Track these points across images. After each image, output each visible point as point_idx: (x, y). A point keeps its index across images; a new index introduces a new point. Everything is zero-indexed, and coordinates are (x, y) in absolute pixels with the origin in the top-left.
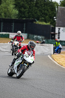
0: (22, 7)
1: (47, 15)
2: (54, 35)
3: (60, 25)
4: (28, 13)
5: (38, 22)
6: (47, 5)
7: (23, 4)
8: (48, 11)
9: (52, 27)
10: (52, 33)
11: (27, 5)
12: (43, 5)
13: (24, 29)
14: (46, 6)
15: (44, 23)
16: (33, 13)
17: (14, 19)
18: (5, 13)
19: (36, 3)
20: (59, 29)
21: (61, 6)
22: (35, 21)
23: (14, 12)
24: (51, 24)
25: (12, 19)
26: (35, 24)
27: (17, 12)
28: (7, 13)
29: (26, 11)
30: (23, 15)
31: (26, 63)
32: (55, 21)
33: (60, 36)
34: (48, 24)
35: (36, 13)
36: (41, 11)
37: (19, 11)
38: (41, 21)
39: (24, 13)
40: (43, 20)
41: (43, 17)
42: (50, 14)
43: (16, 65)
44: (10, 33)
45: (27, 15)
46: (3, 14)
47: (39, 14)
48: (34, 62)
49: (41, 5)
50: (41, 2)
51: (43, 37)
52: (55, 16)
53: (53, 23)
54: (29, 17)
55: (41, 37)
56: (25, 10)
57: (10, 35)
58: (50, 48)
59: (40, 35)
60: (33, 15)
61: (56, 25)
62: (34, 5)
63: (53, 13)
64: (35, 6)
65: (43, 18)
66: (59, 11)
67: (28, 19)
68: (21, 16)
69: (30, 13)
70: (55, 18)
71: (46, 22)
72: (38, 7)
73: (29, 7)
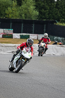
0: (43, 8)
4: (49, 14)
5: (58, 24)
7: (43, 5)
11: (47, 6)
12: (64, 7)
16: (54, 14)
17: (34, 20)
18: (25, 14)
19: (56, 5)
22: (56, 22)
23: (34, 13)
25: (33, 21)
27: (38, 13)
28: (28, 14)
29: (47, 12)
35: (56, 14)
36: (62, 12)
37: (39, 12)
38: (62, 22)
39: (44, 14)
44: (30, 35)
45: (47, 16)
46: (23, 15)
47: (59, 15)
49: (62, 7)
50: (61, 3)
51: (63, 39)
54: (49, 18)
55: (61, 39)
56: (45, 12)
57: (30, 36)
59: (60, 36)
60: (53, 17)
62: (55, 6)
64: (56, 7)
65: (63, 19)
67: (48, 20)
68: (41, 18)
72: (58, 8)
73: (50, 8)
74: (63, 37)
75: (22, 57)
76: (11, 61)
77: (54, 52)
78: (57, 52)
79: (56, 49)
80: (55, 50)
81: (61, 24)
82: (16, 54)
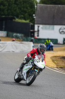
1: (26, 12)
2: (34, 32)
3: (39, 22)
4: (7, 10)
5: (17, 20)
6: (26, 2)
8: (27, 8)
9: (32, 25)
10: (32, 31)
11: (6, 2)
12: (22, 3)
13: (4, 27)
14: (25, 4)
15: (24, 21)
16: (13, 11)
20: (39, 27)
21: (40, 3)
22: (15, 19)
24: (30, 21)
26: (15, 21)
29: (6, 8)
30: (2, 13)
32: (34, 19)
33: (39, 34)
34: (28, 21)
35: (15, 10)
36: (20, 9)
38: (21, 18)
39: (3, 10)
40: (22, 18)
41: (22, 14)
42: (29, 12)
45: (6, 12)
47: (18, 12)
49: (20, 3)
51: (22, 35)
52: (34, 14)
53: (33, 20)
54: (8, 15)
55: (20, 35)
56: (4, 8)
58: (29, 46)
59: (20, 33)
60: (12, 13)
61: (36, 22)
62: (14, 2)
63: (32, 11)
64: (15, 4)
65: (22, 16)
66: (38, 9)
67: (7, 16)
68: (0, 14)
69: (9, 11)
70: (34, 15)
71: (25, 20)
72: (17, 5)
73: (9, 4)
76: (19, 71)
77: (14, 49)
79: (15, 45)
80: (14, 47)
81: (20, 21)
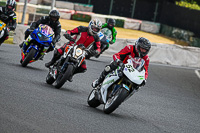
13: (156, 13)
31: (128, 84)
43: (105, 85)
48: (144, 83)
55: (186, 33)
74: (191, 31)
75: (124, 79)
76: (97, 85)
77: (170, 59)
78: (175, 58)
81: (189, 6)
82: (110, 72)
